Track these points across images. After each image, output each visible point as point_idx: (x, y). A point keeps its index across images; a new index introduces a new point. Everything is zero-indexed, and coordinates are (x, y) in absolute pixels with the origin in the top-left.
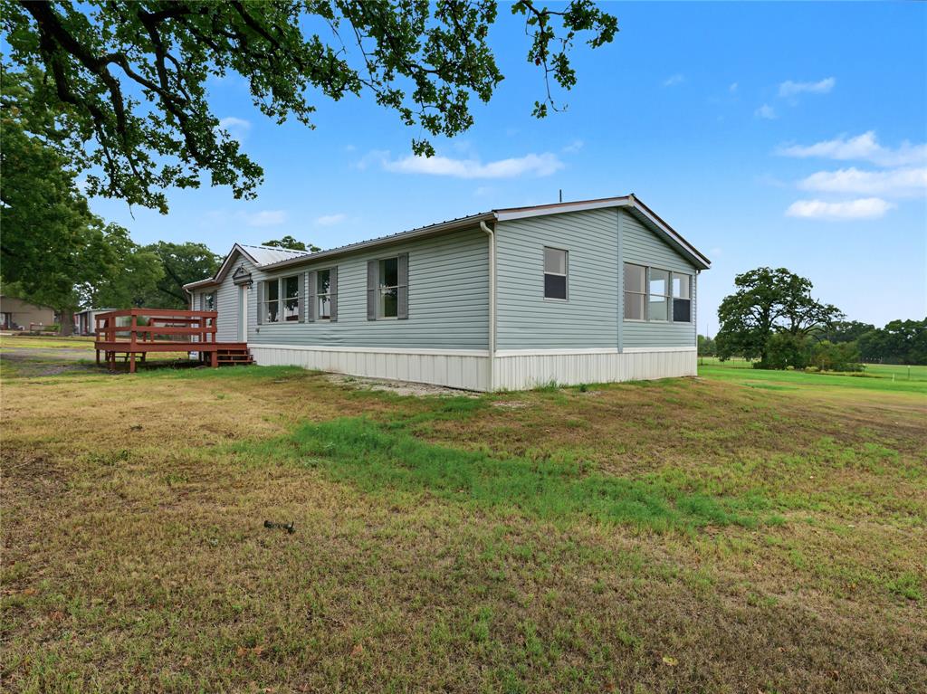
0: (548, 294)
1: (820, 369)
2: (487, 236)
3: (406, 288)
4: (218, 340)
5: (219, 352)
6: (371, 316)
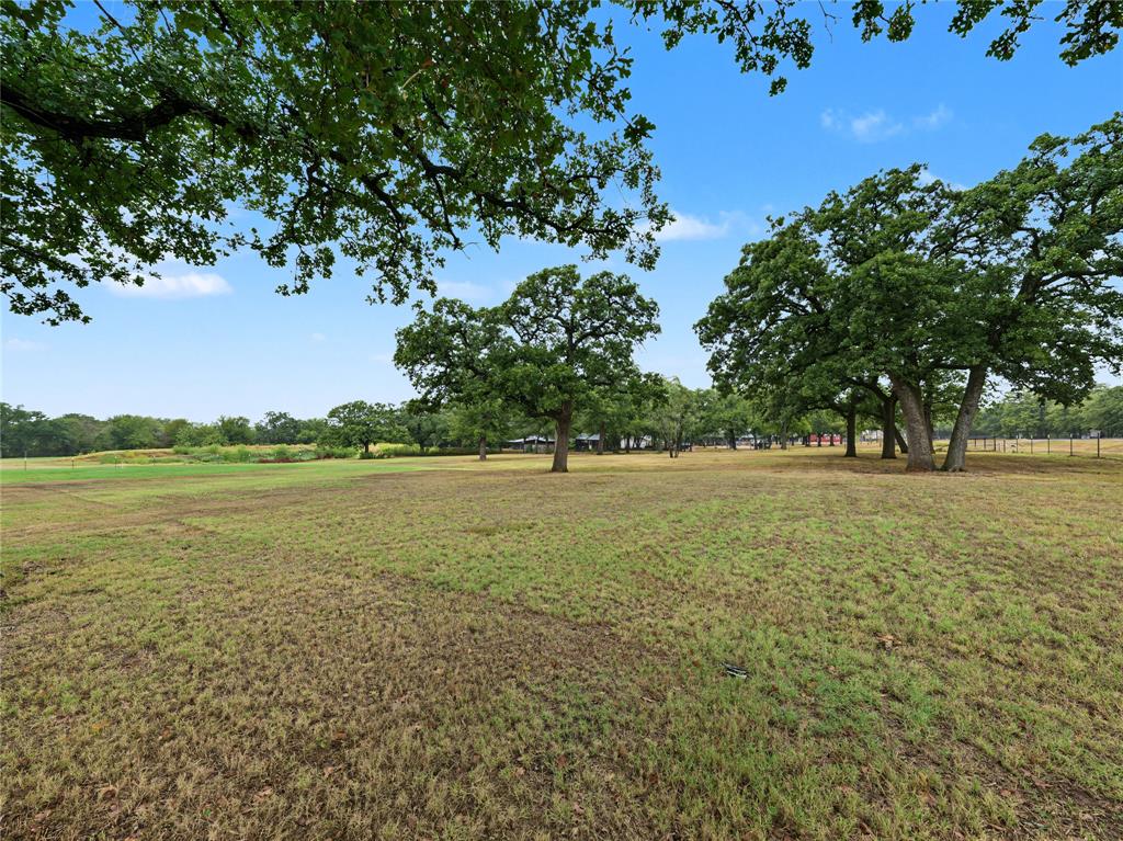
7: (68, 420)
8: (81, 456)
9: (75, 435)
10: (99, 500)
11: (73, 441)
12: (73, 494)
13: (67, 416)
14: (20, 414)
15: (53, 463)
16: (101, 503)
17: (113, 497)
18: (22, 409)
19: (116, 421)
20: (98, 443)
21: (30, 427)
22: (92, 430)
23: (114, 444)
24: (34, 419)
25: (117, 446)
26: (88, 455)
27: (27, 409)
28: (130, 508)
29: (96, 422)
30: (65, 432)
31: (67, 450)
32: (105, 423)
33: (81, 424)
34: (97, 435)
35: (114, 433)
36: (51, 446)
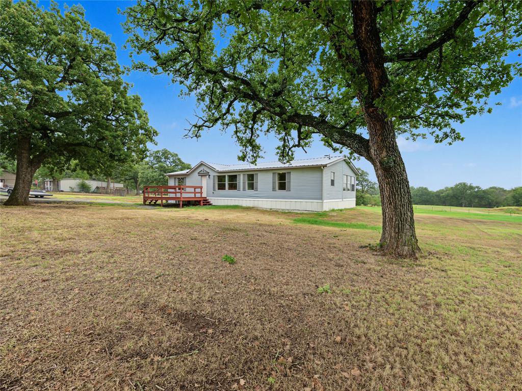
0: (332, 185)
1: (372, 205)
2: (322, 170)
3: (289, 182)
4: (203, 196)
5: (204, 200)
6: (274, 189)
7: (492, 190)
8: (495, 208)
9: (494, 197)
10: (486, 231)
11: (493, 201)
12: (478, 226)
13: (491, 188)
14: (471, 188)
15: (482, 211)
16: (486, 233)
17: (494, 231)
18: (472, 185)
19: (515, 190)
20: (505, 202)
21: (475, 193)
22: (503, 195)
23: (514, 203)
24: (476, 190)
25: (515, 204)
26: (499, 208)
27: (474, 185)
28: (498, 237)
29: (505, 191)
30: (489, 196)
31: (490, 205)
32: (510, 191)
33: (497, 191)
34: (505, 197)
35: (514, 197)
36: (483, 203)
